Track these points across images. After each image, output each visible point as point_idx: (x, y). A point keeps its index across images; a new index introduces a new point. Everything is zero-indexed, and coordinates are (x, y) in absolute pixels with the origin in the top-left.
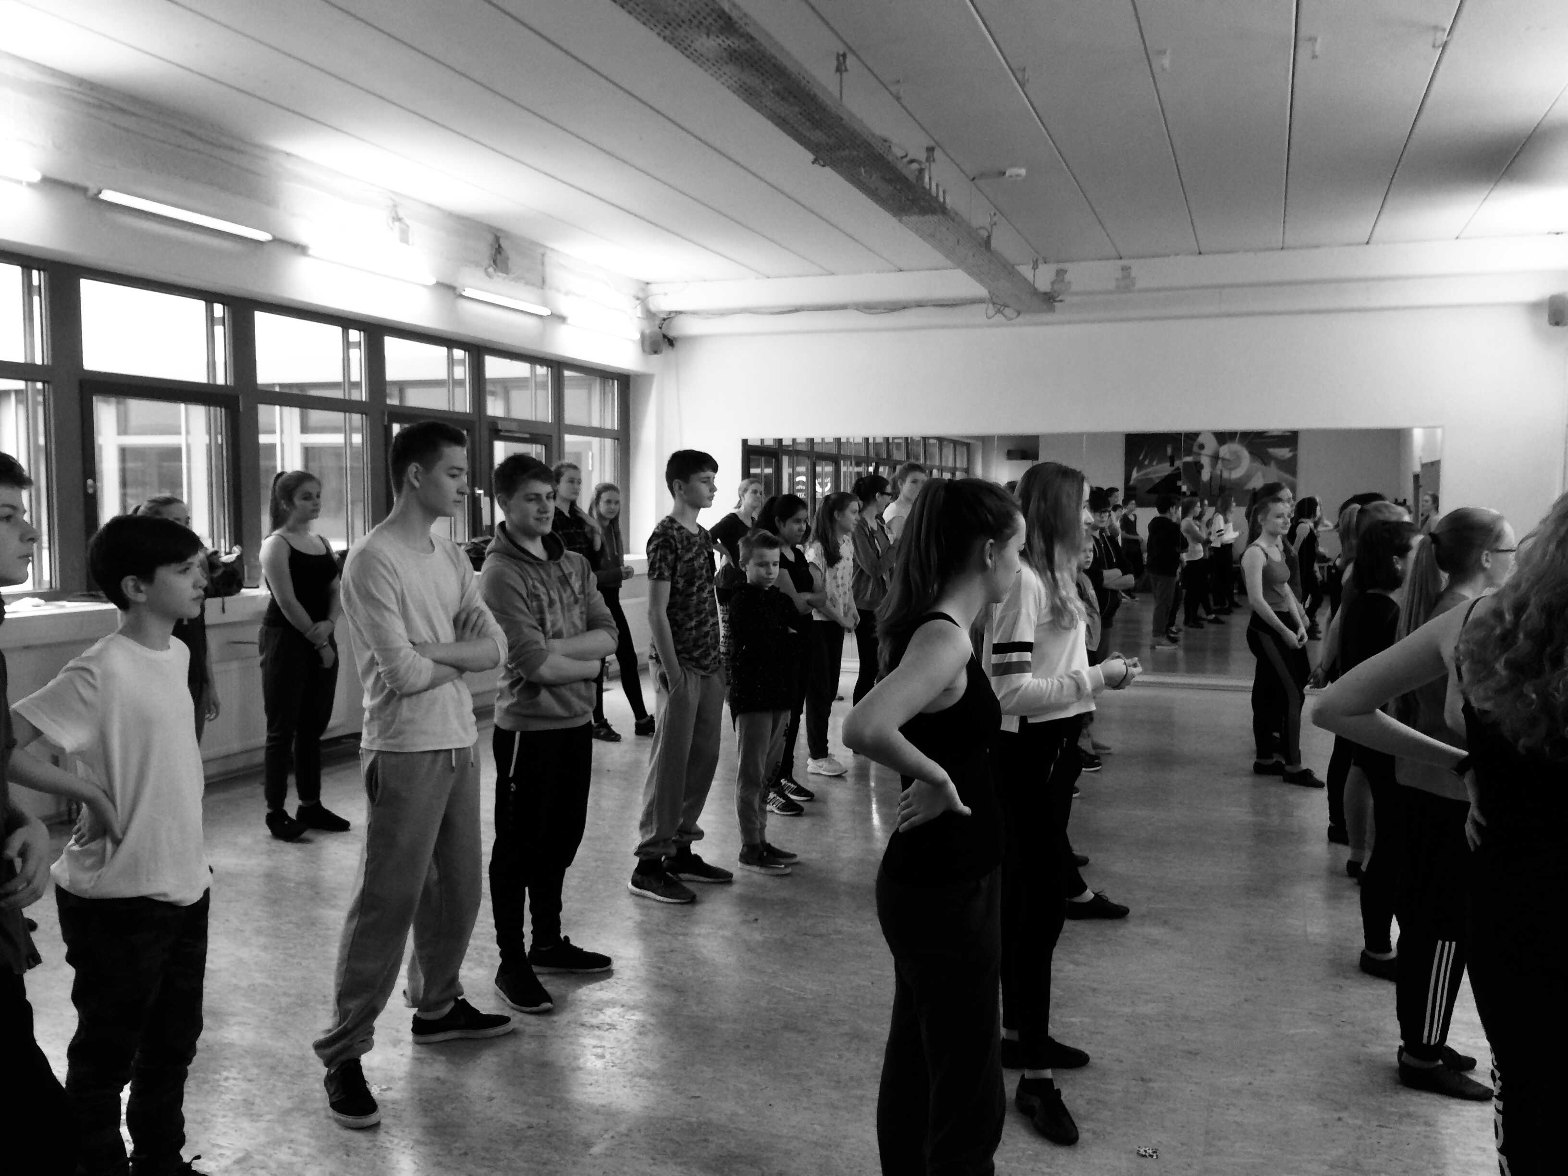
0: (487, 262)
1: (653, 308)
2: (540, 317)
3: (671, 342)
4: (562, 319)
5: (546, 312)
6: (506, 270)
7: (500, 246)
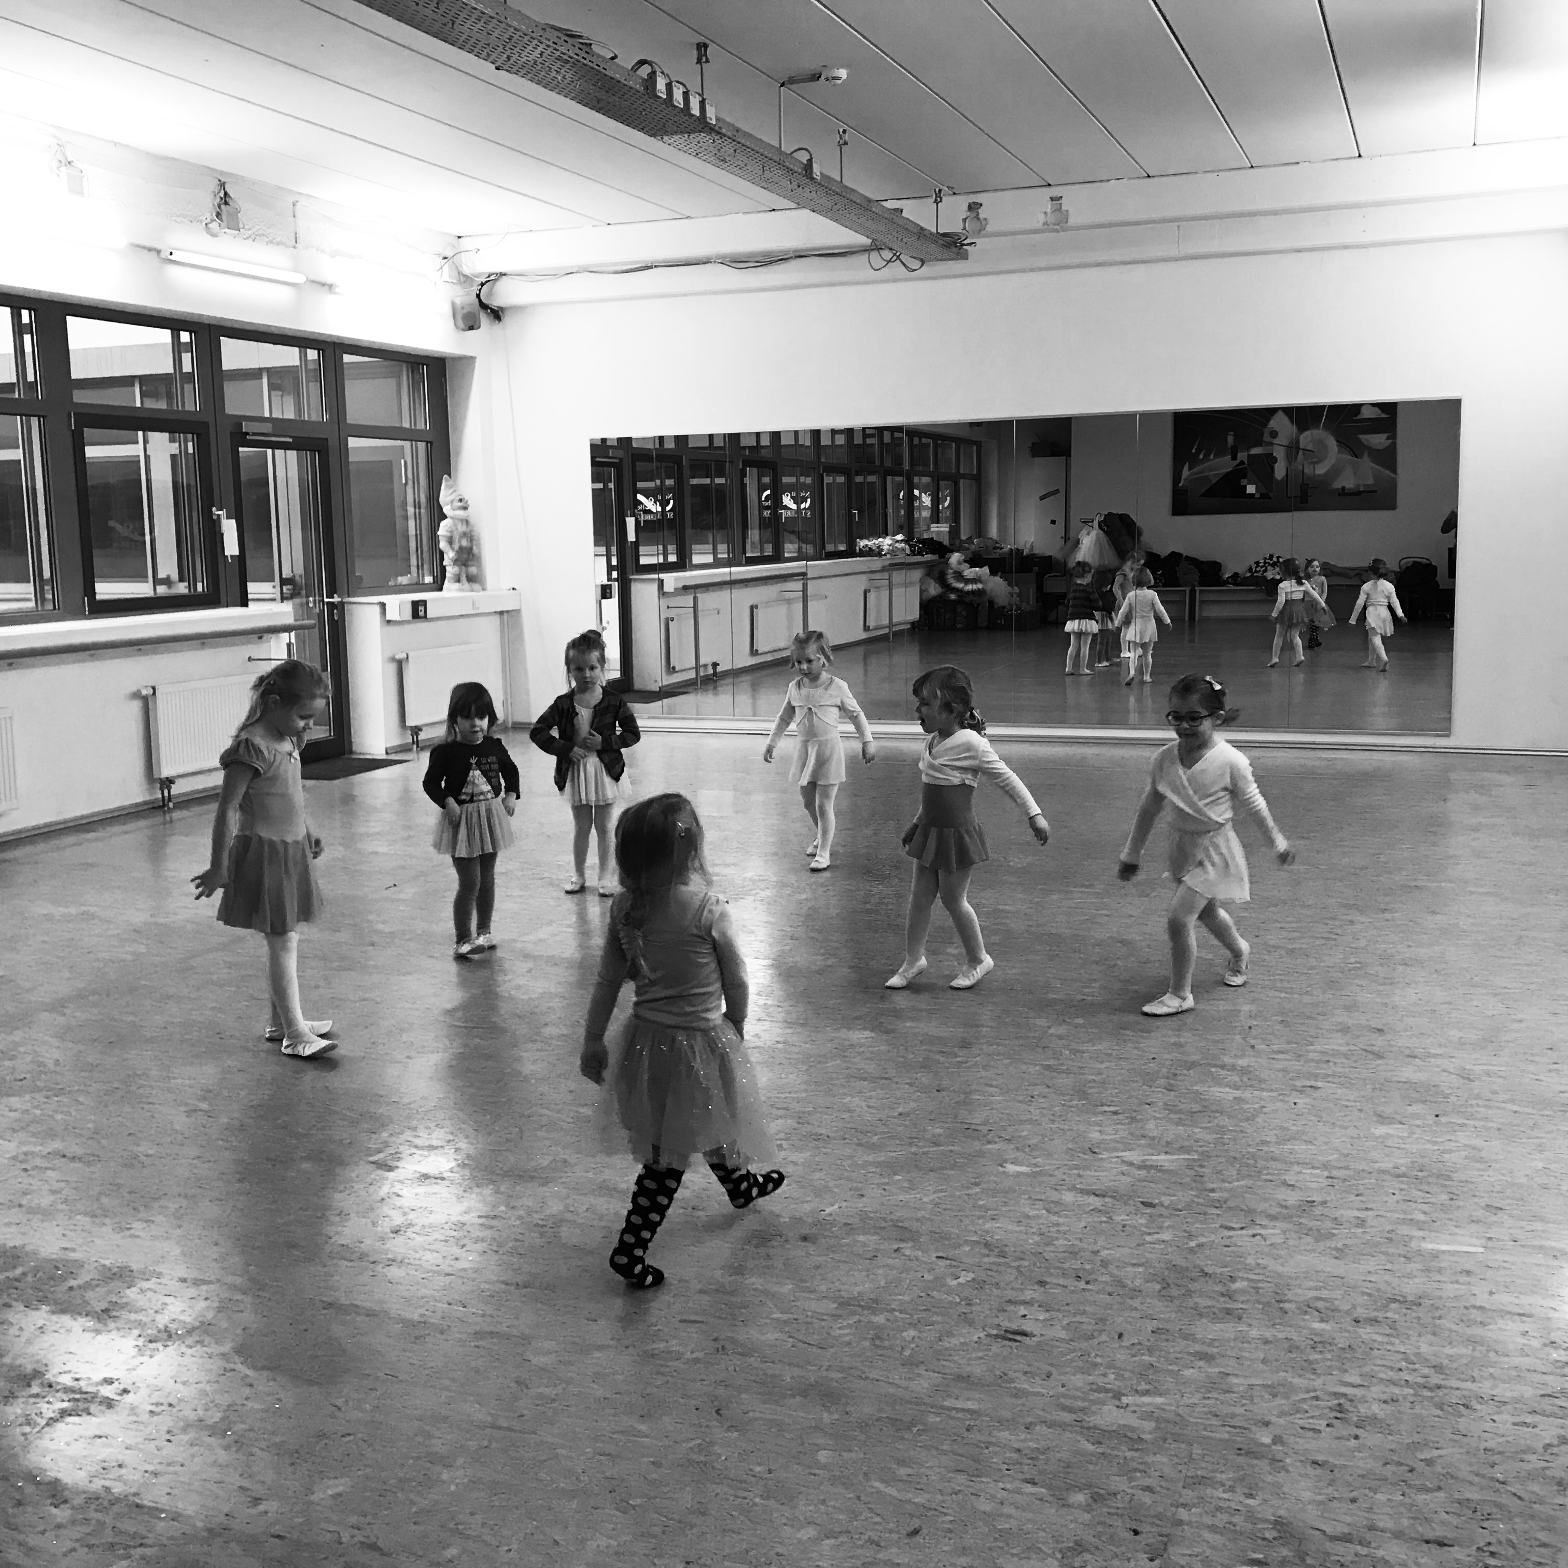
0: (209, 214)
1: (467, 271)
2: (294, 285)
3: (497, 314)
4: (328, 287)
5: (300, 279)
6: (234, 226)
7: (226, 194)
